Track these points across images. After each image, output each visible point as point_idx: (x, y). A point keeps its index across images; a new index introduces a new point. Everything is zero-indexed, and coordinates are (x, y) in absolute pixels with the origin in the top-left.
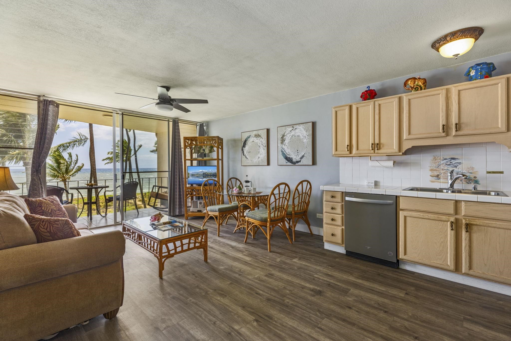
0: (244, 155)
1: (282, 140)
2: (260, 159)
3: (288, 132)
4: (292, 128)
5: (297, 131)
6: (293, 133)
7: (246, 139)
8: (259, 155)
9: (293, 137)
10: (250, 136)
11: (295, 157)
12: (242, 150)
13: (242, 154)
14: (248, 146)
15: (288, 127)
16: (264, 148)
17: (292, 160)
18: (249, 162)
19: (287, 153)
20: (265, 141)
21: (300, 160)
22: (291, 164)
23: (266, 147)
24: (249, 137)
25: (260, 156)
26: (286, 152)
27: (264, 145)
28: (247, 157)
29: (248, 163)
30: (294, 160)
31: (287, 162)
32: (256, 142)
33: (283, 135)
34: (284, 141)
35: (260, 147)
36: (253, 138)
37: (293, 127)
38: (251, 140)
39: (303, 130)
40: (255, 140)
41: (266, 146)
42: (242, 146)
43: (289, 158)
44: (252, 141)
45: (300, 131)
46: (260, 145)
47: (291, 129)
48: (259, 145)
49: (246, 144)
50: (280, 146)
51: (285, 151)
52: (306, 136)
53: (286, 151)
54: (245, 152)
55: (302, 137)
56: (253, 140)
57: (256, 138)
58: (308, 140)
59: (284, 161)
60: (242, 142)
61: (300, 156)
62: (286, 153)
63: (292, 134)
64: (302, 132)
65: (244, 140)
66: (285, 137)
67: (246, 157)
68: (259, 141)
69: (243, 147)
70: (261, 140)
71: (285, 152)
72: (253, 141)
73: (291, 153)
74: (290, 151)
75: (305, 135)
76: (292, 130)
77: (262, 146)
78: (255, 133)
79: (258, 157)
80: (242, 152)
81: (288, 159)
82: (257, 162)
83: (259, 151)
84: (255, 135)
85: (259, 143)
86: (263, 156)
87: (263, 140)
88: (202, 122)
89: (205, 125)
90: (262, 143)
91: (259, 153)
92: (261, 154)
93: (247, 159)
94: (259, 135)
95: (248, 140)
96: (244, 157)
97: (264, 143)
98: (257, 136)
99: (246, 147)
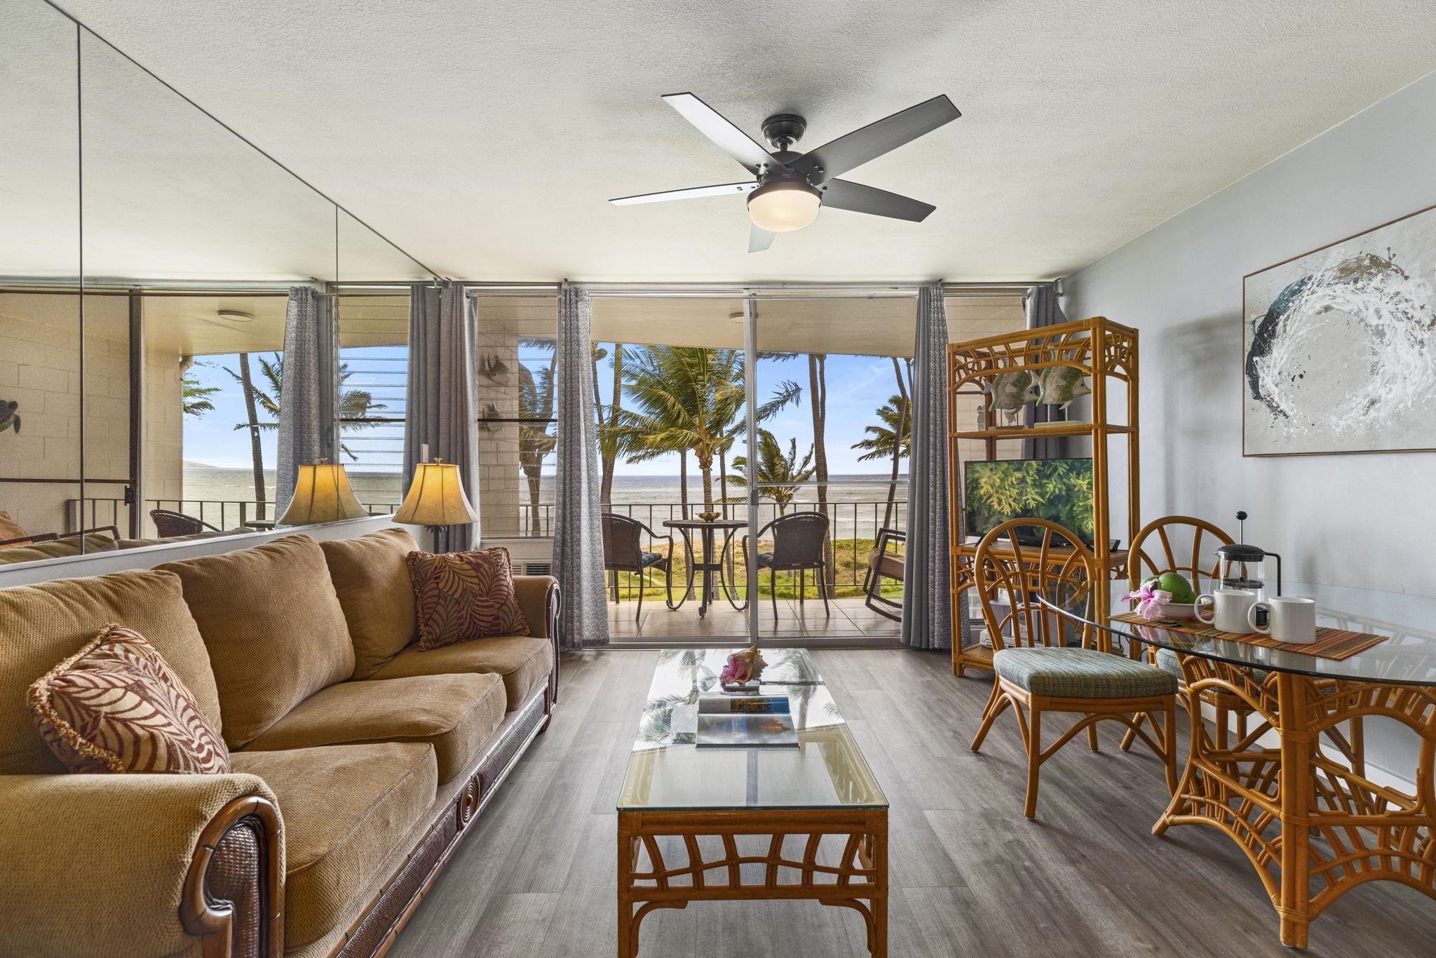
0: (1257, 396)
2: (1381, 412)
7: (1276, 303)
8: (1375, 387)
10: (1303, 283)
12: (1250, 369)
13: (1249, 391)
14: (1288, 341)
18: (1292, 434)
20: (1426, 293)
24: (1294, 292)
25: (1382, 392)
27: (1418, 314)
28: (1283, 407)
29: (1289, 437)
32: (1346, 308)
35: (1380, 333)
36: (1329, 291)
38: (1310, 303)
40: (1346, 297)
42: (1248, 348)
44: (1318, 307)
46: (1387, 318)
48: (1374, 321)
49: (1273, 335)
54: (1267, 381)
56: (1327, 302)
57: (1351, 286)
60: (1248, 327)
65: (1257, 314)
67: (1274, 409)
68: (1373, 299)
69: (1252, 354)
70: (1395, 284)
72: (1327, 309)
77: (1402, 326)
78: (1337, 256)
79: (1366, 402)
80: (1247, 379)
82: (1361, 431)
83: (1375, 359)
84: (1342, 270)
85: (1377, 311)
86: (1410, 390)
87: (1406, 288)
88: (1052, 280)
89: (1063, 290)
90: (1403, 306)
91: (1372, 372)
92: (1394, 377)
93: (1281, 417)
94: (1375, 261)
95: (1286, 308)
96: (1263, 405)
97: (1417, 304)
98: (1359, 267)
99: (1275, 349)
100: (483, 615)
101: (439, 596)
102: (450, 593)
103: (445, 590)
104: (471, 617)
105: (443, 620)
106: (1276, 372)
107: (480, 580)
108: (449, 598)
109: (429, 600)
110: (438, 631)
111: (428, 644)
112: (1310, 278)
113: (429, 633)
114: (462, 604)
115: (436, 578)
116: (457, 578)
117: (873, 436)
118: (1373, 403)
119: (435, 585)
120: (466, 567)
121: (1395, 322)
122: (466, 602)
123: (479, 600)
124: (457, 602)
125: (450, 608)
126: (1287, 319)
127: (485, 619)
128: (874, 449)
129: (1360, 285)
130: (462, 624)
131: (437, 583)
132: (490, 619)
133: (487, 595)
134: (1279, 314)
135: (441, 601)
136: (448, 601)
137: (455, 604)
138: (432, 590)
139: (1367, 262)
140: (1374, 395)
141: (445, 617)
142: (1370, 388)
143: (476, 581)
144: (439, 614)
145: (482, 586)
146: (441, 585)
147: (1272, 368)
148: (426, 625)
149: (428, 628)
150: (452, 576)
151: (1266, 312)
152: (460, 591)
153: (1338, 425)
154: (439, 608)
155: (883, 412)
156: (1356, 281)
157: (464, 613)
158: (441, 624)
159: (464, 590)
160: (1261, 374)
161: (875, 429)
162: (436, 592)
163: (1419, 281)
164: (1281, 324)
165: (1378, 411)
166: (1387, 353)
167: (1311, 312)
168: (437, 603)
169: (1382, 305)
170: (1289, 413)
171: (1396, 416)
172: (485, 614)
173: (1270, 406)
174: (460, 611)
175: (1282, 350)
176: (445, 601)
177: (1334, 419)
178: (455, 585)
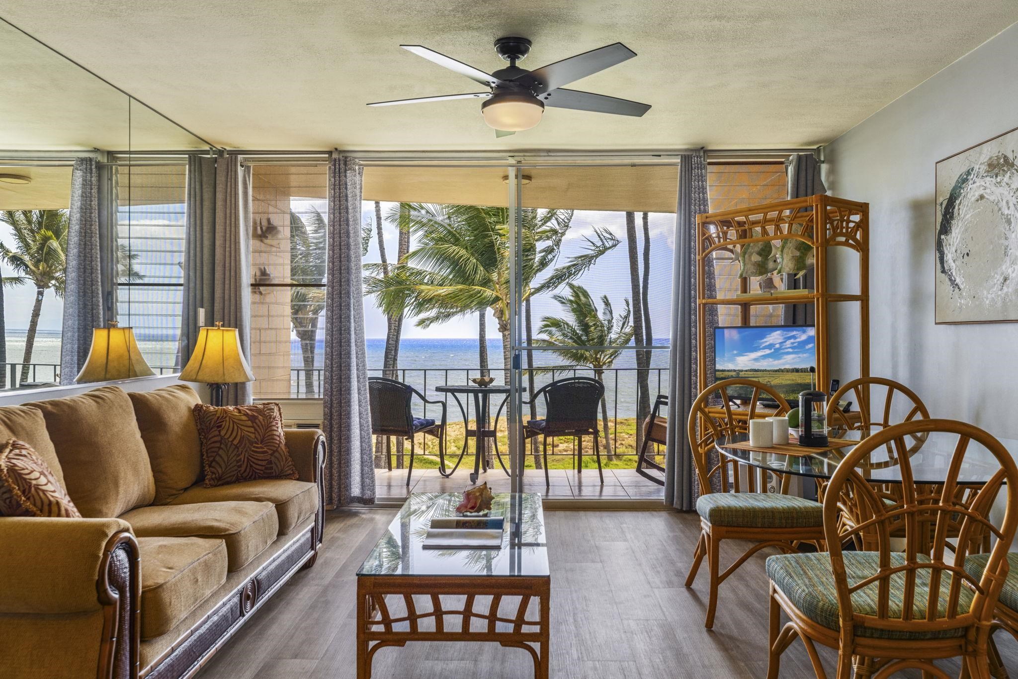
0: (943, 271)
2: (1009, 288)
7: (954, 188)
12: (940, 246)
13: (939, 266)
14: (960, 224)
18: (963, 305)
28: (958, 281)
29: (961, 307)
42: (938, 228)
49: (952, 216)
54: (949, 258)
60: (938, 208)
65: (943, 198)
67: (953, 282)
69: (940, 233)
80: (938, 254)
93: (956, 290)
95: (959, 194)
96: (947, 279)
99: (953, 230)
100: (258, 460)
101: (221, 442)
102: (230, 439)
103: (226, 437)
104: (248, 461)
105: (224, 462)
106: (954, 251)
107: (256, 430)
108: (230, 443)
109: (212, 445)
110: (220, 472)
111: (212, 482)
113: (213, 473)
114: (240, 449)
115: (218, 427)
116: (236, 427)
119: (217, 433)
120: (244, 418)
122: (244, 447)
123: (254, 447)
124: (237, 447)
125: (230, 452)
126: (960, 204)
127: (260, 462)
130: (240, 466)
131: (220, 431)
132: (264, 463)
133: (262, 443)
134: (955, 199)
135: (222, 446)
136: (229, 446)
137: (234, 449)
138: (215, 436)
141: (226, 460)
143: (252, 430)
144: (221, 457)
145: (257, 436)
146: (223, 433)
147: (952, 246)
148: (210, 466)
149: (213, 469)
150: (231, 425)
151: (948, 197)
152: (238, 438)
153: (987, 298)
154: (221, 452)
157: (242, 457)
158: (223, 466)
159: (242, 438)
160: (945, 252)
162: (218, 438)
167: (973, 199)
168: (220, 448)
170: (961, 286)
172: (260, 458)
173: (950, 280)
174: (239, 455)
176: (226, 446)
177: (985, 293)
178: (235, 433)
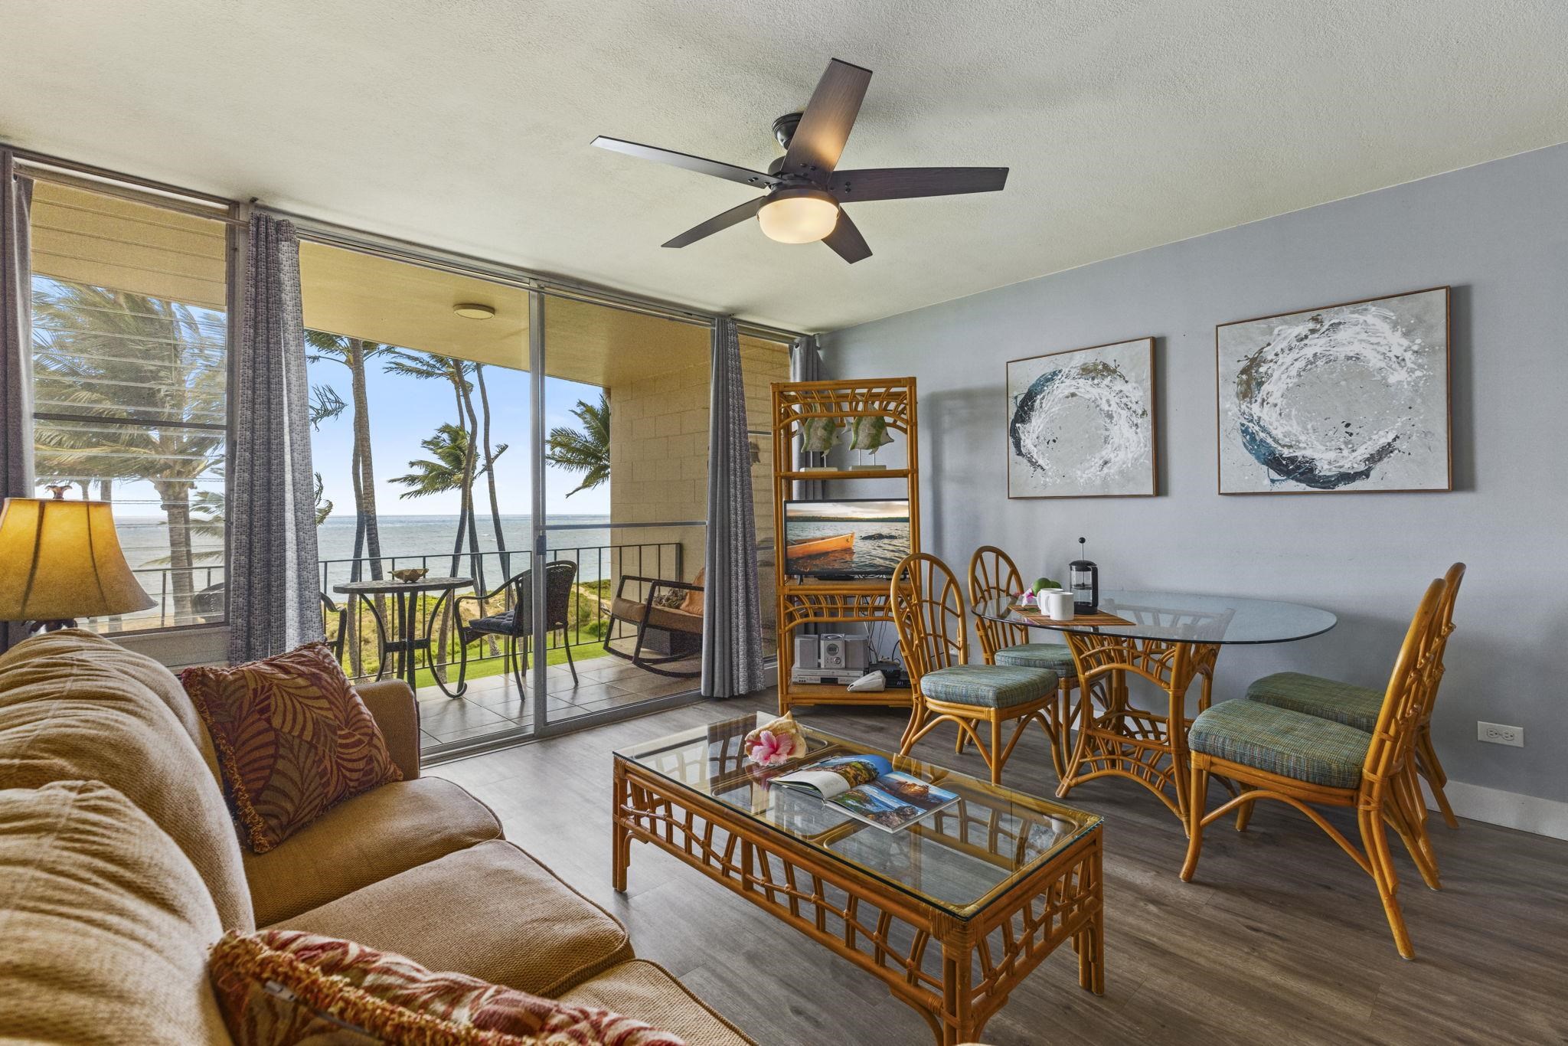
0: (1020, 453)
1: (1248, 383)
2: (1111, 470)
3: (1284, 345)
4: (1311, 325)
5: (1342, 335)
6: (1317, 345)
7: (1034, 385)
8: (1107, 452)
9: (1320, 363)
10: (1054, 374)
11: (1332, 455)
12: (1014, 433)
13: (1013, 449)
14: (1043, 415)
15: (1286, 323)
16: (1139, 421)
17: (1312, 470)
18: (1049, 482)
19: (1280, 436)
20: (1139, 393)
21: (1362, 468)
22: (1302, 487)
23: (1149, 418)
24: (1049, 379)
25: (1112, 456)
26: (1274, 432)
27: (1134, 407)
28: (1040, 462)
29: (1045, 485)
30: (1324, 469)
31: (1276, 476)
32: (1087, 396)
33: (1253, 360)
34: (1260, 384)
35: (1110, 416)
36: (1074, 382)
37: (1315, 319)
38: (1060, 389)
39: (1386, 328)
40: (1087, 389)
41: (1149, 412)
42: (1012, 416)
43: (1292, 460)
44: (1067, 392)
45: (1364, 336)
46: (1114, 407)
47: (1302, 329)
48: (1106, 408)
49: (1032, 409)
50: (1236, 410)
51: (1264, 429)
52: (1408, 355)
53: (1271, 428)
54: (1028, 442)
55: (1374, 361)
56: (1072, 390)
57: (1090, 382)
58: (1418, 373)
59: (1262, 478)
60: (1012, 402)
61: (1364, 451)
62: (1269, 440)
63: (1309, 352)
64: (1374, 340)
65: (1019, 391)
66: (1262, 370)
67: (1034, 464)
68: (1105, 392)
69: (1015, 421)
70: (1119, 385)
71: (1262, 435)
72: (1073, 395)
73: (1303, 438)
74: (1295, 428)
75: (1397, 351)
76: (1313, 331)
77: (1124, 413)
78: (1080, 359)
79: (1101, 462)
80: (1011, 440)
81: (1287, 466)
82: (1098, 482)
83: (1107, 433)
84: (1083, 370)
85: (1108, 401)
86: (1130, 456)
87: (1127, 388)
88: (812, 334)
89: (821, 344)
90: (1124, 400)
91: (1105, 442)
92: (1119, 446)
93: (1039, 470)
94: (1106, 367)
95: (1042, 391)
96: (1025, 461)
97: (1134, 400)
98: (1096, 370)
99: (1033, 420)
100: (354, 761)
101: (276, 743)
102: (296, 733)
103: (286, 729)
104: (339, 770)
105: (294, 783)
106: (1035, 436)
107: (330, 702)
108: (297, 741)
109: (257, 754)
110: (289, 807)
111: (272, 837)
112: (1060, 371)
113: (266, 815)
114: (320, 748)
115: (262, 711)
116: (298, 706)
117: (419, 471)
118: (1106, 463)
119: (263, 725)
120: (301, 681)
121: (1119, 410)
122: (325, 745)
123: (341, 737)
124: (312, 746)
125: (302, 759)
126: (1043, 398)
127: (355, 765)
128: (418, 486)
129: (1096, 381)
130: (328, 783)
131: (268, 721)
132: (361, 765)
133: (347, 725)
134: (1036, 394)
135: (282, 751)
136: (296, 747)
137: (309, 751)
138: (260, 733)
139: (1100, 367)
140: (1106, 458)
141: (297, 779)
142: (1104, 453)
143: (324, 703)
144: (284, 775)
145: (337, 712)
146: (276, 722)
147: (1032, 432)
148: (255, 802)
149: (264, 808)
150: (288, 703)
151: (1026, 391)
152: (310, 726)
153: (1081, 477)
154: (281, 765)
155: (433, 444)
156: (1093, 379)
157: (327, 763)
158: (294, 793)
159: (316, 723)
160: (1023, 437)
161: (421, 463)
162: (271, 736)
163: (1135, 385)
164: (1038, 401)
165: (1109, 468)
166: (1114, 431)
167: (1061, 396)
168: (275, 757)
169: (1111, 397)
170: (1045, 467)
171: (1121, 472)
172: (354, 757)
173: (1030, 461)
174: (321, 761)
175: (1039, 421)
176: (291, 749)
177: (1079, 473)
178: (300, 718)
